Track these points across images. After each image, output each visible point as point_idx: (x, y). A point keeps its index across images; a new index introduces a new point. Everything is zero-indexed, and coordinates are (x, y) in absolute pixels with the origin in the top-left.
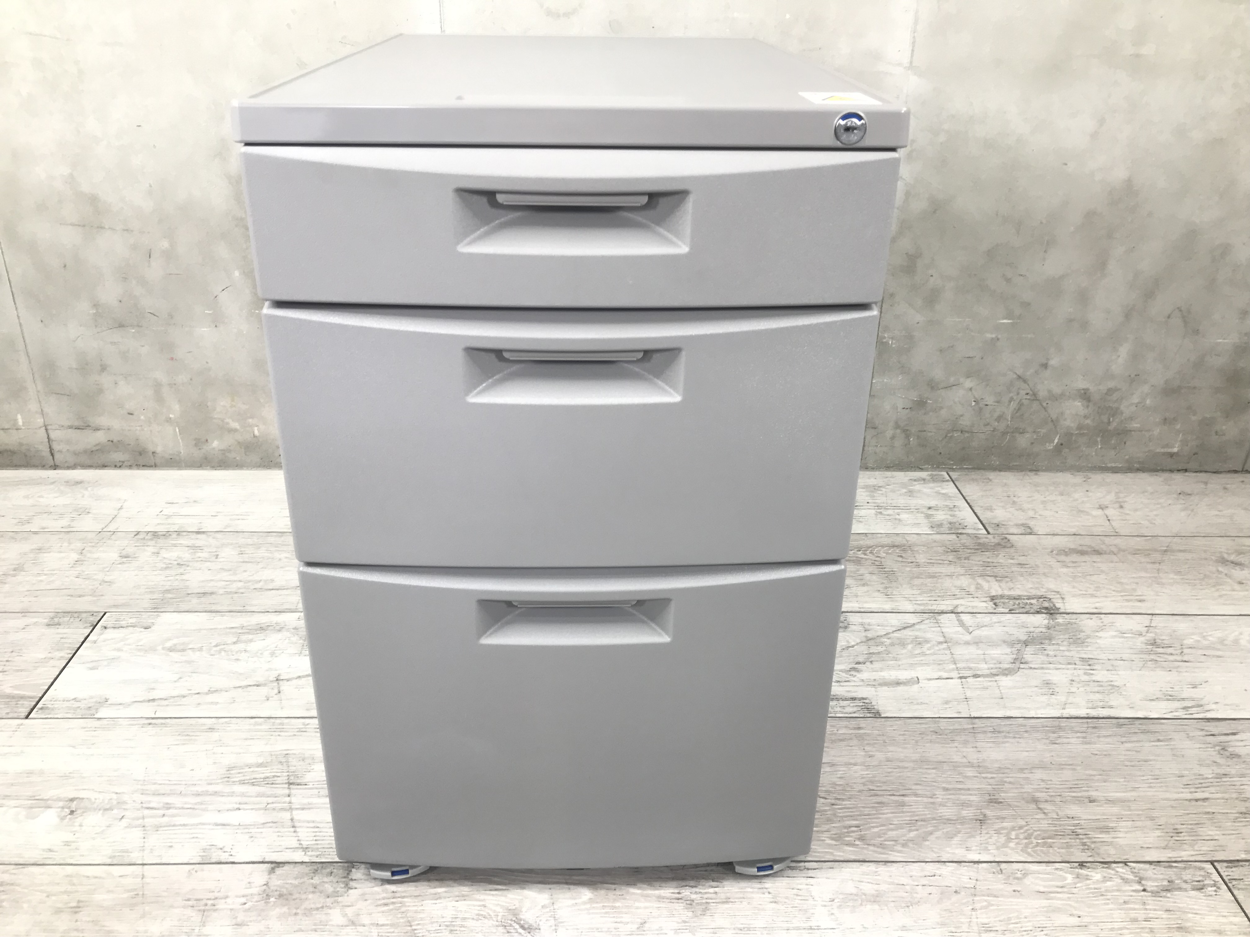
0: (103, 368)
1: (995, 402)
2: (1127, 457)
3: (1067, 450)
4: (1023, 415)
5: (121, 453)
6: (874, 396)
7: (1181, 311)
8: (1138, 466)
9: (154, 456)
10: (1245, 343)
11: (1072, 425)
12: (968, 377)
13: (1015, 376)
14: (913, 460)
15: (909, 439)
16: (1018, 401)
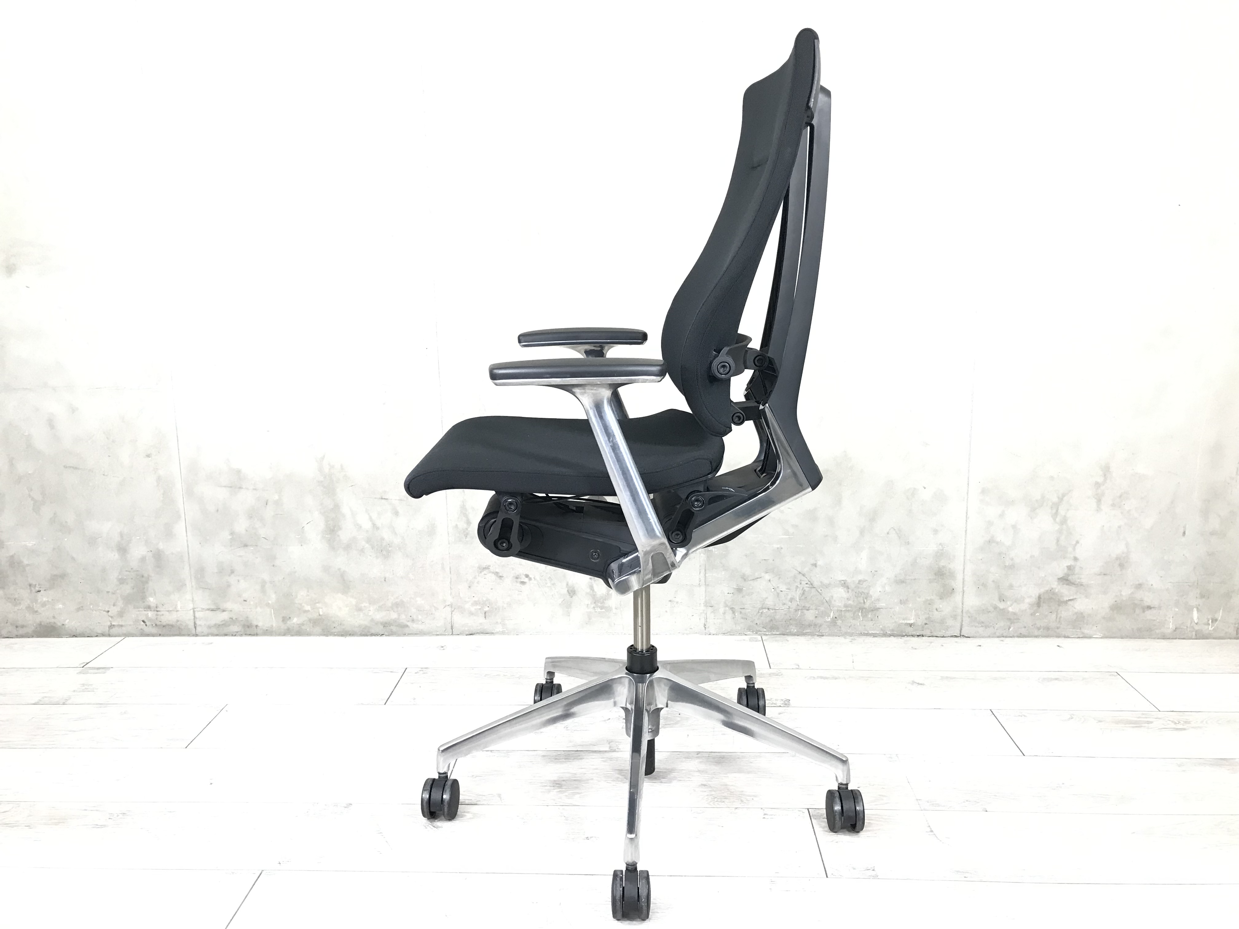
0: (232, 572)
1: (787, 589)
2: (881, 627)
3: (841, 622)
4: (806, 598)
5: (237, 627)
6: (708, 585)
7: (894, 529)
8: (890, 632)
9: (256, 628)
10: (941, 550)
11: (840, 604)
12: (767, 573)
13: (796, 572)
14: (739, 628)
15: (735, 614)
16: (802, 588)
